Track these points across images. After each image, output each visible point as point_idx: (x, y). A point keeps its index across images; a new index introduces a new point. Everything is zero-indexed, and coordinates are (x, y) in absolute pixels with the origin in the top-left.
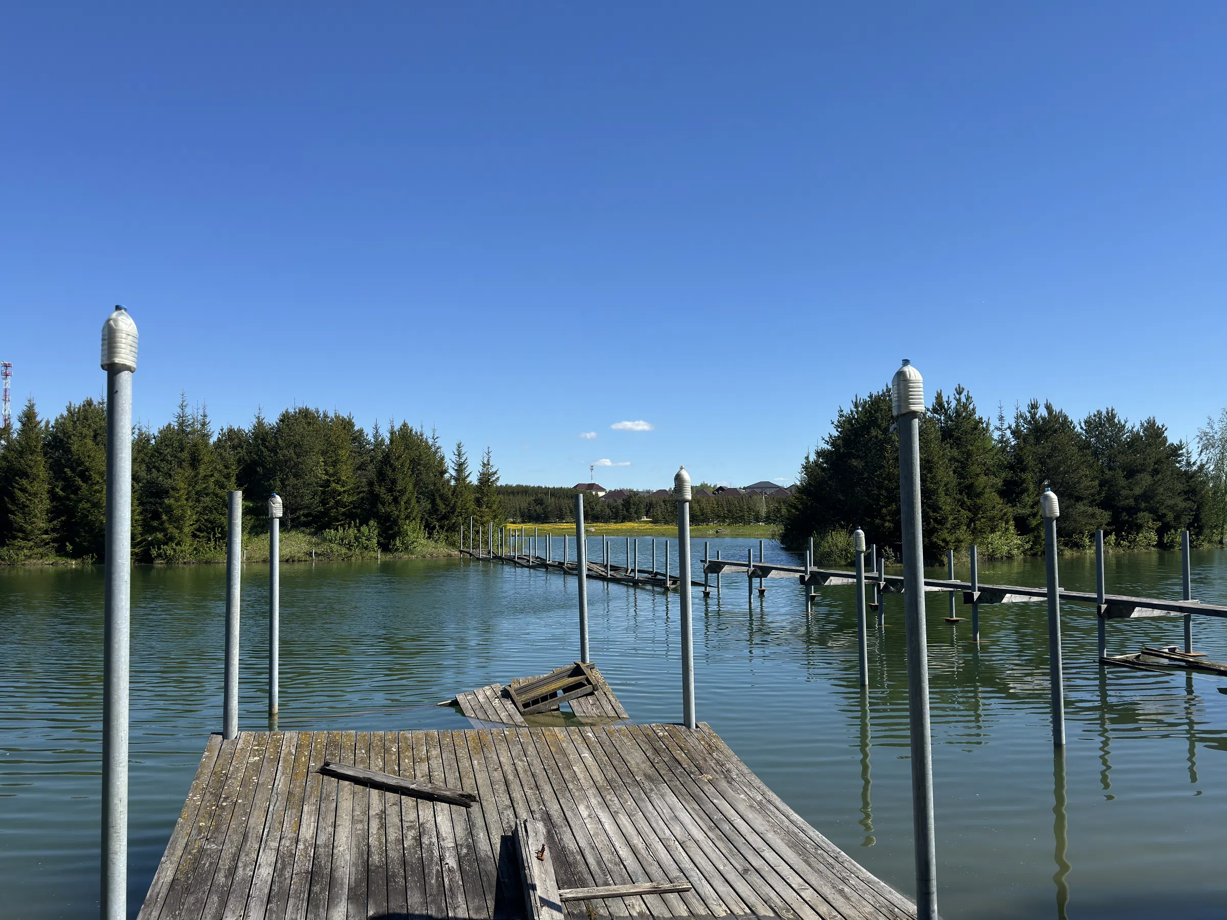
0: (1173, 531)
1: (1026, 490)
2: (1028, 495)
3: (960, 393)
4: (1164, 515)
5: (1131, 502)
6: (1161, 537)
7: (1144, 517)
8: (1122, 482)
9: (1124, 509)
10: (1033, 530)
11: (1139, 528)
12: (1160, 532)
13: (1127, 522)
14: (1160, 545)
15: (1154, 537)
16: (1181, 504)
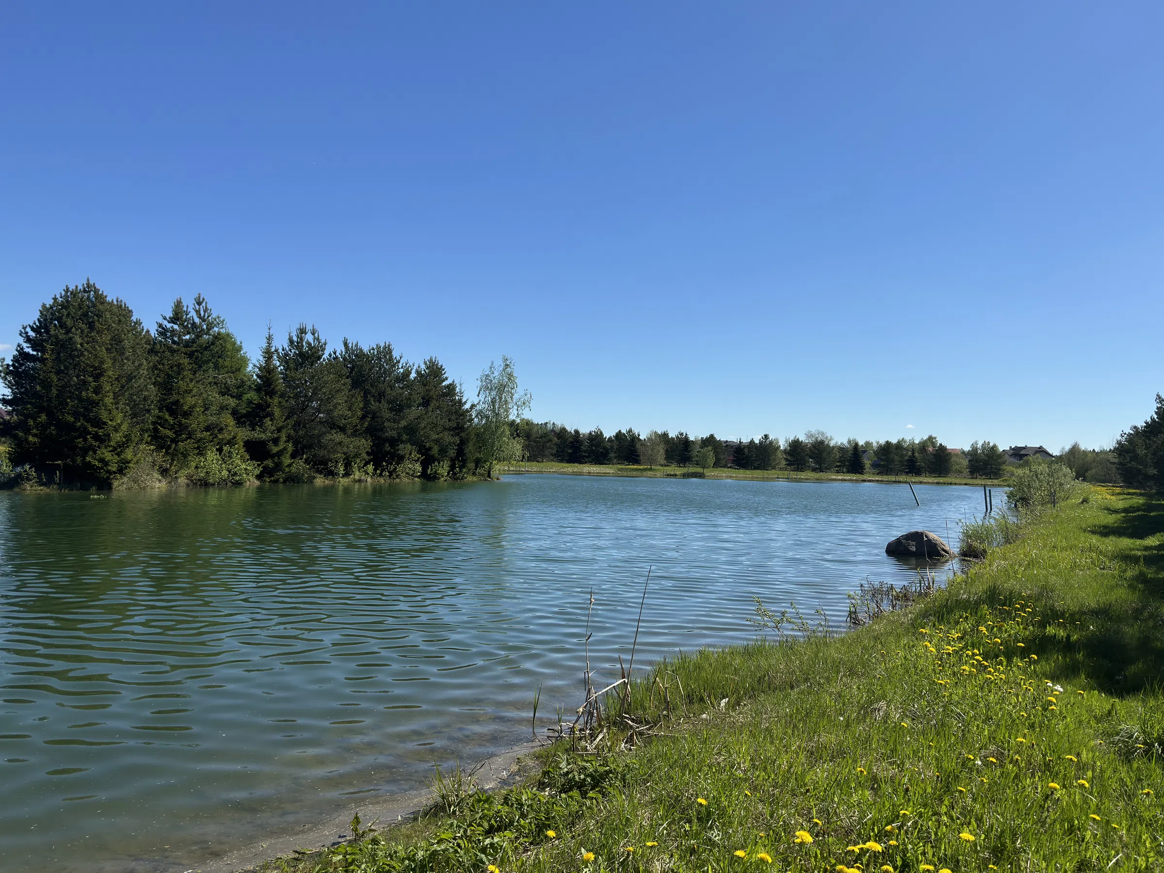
0: (436, 463)
1: (271, 415)
2: (271, 420)
3: (199, 304)
4: (430, 449)
5: (394, 434)
6: (425, 469)
7: (405, 449)
8: (387, 414)
9: (387, 440)
10: (273, 456)
11: (401, 459)
12: (425, 464)
13: (389, 453)
14: (424, 475)
15: (418, 467)
16: (448, 438)
